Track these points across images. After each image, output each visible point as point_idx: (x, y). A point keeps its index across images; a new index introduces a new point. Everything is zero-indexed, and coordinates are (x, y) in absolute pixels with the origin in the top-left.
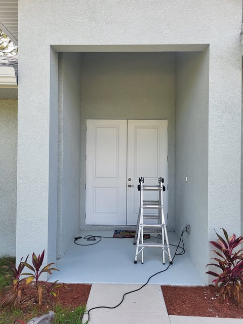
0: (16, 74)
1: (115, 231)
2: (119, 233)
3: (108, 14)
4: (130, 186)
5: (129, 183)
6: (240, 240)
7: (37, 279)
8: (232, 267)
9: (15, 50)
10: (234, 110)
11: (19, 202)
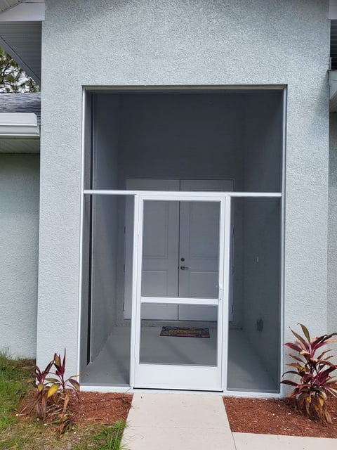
0: (39, 122)
1: (163, 327)
2: (168, 330)
3: (157, 46)
4: (183, 268)
5: (182, 264)
6: (325, 339)
7: (63, 386)
8: (315, 374)
9: (27, 82)
10: (319, 170)
11: (41, 287)
